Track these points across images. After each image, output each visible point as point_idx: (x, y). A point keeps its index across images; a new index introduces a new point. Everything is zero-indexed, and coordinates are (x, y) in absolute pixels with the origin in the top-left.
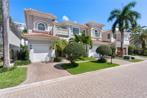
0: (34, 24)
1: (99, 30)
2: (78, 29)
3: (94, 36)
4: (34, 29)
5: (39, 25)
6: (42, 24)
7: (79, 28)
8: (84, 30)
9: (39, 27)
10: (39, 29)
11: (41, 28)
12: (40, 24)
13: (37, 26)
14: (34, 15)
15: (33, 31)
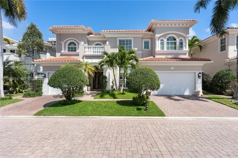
0: (63, 44)
1: (179, 36)
2: (131, 41)
3: (165, 49)
4: (63, 51)
5: (69, 45)
6: (73, 43)
7: (132, 39)
8: (146, 40)
9: (69, 48)
10: (69, 51)
11: (72, 48)
12: (71, 43)
13: (67, 46)
14: (62, 33)
15: (62, 55)
